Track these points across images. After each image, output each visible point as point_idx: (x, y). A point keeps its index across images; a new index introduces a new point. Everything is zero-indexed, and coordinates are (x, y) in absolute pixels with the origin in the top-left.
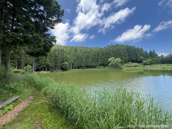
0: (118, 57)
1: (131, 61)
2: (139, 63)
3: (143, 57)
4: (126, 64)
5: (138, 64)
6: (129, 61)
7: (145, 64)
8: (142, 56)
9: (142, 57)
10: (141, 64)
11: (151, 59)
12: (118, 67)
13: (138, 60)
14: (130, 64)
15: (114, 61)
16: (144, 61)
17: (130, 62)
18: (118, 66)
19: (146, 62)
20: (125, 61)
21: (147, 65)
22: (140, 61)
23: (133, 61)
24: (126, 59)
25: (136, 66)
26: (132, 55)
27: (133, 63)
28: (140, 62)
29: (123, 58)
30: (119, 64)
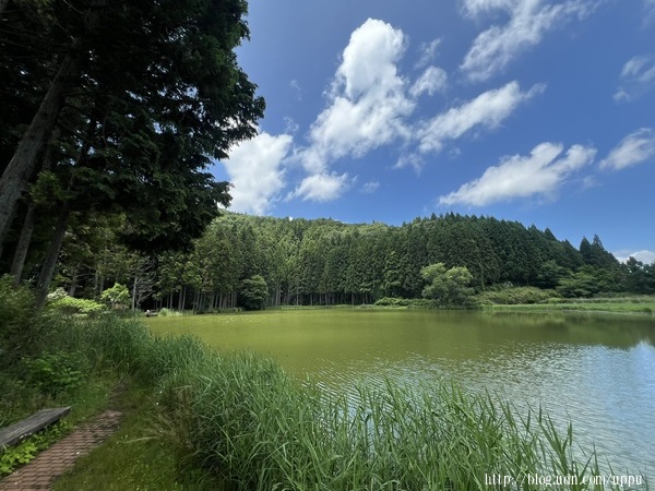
0: (458, 264)
1: (510, 278)
2: (543, 287)
3: (559, 263)
4: (493, 290)
5: (543, 294)
6: (502, 280)
7: (569, 294)
8: (553, 262)
9: (551, 264)
10: (551, 291)
11: (590, 272)
12: (460, 301)
13: (540, 276)
14: (510, 291)
15: (444, 276)
16: (562, 281)
17: (507, 285)
18: (460, 295)
19: (573, 282)
20: (489, 279)
21: (579, 295)
22: (547, 279)
23: (519, 281)
24: (492, 271)
25: (531, 298)
26: (512, 255)
27: (520, 289)
28: (548, 284)
29: (477, 267)
30: (465, 290)
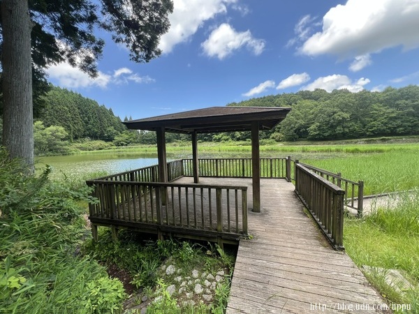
0: (54, 123)
1: (89, 135)
2: (107, 141)
3: (115, 128)
4: (79, 142)
5: (107, 144)
6: (84, 136)
7: (119, 144)
9: (111, 128)
10: (110, 143)
11: (127, 134)
12: (57, 150)
13: (106, 135)
14: (88, 142)
15: (44, 132)
16: (116, 138)
17: (87, 139)
18: (58, 146)
19: (120, 139)
20: (76, 135)
21: (122, 145)
22: (109, 136)
23: (94, 137)
24: (79, 130)
25: (101, 147)
26: (92, 121)
27: (95, 141)
28: (109, 139)
29: (69, 126)
